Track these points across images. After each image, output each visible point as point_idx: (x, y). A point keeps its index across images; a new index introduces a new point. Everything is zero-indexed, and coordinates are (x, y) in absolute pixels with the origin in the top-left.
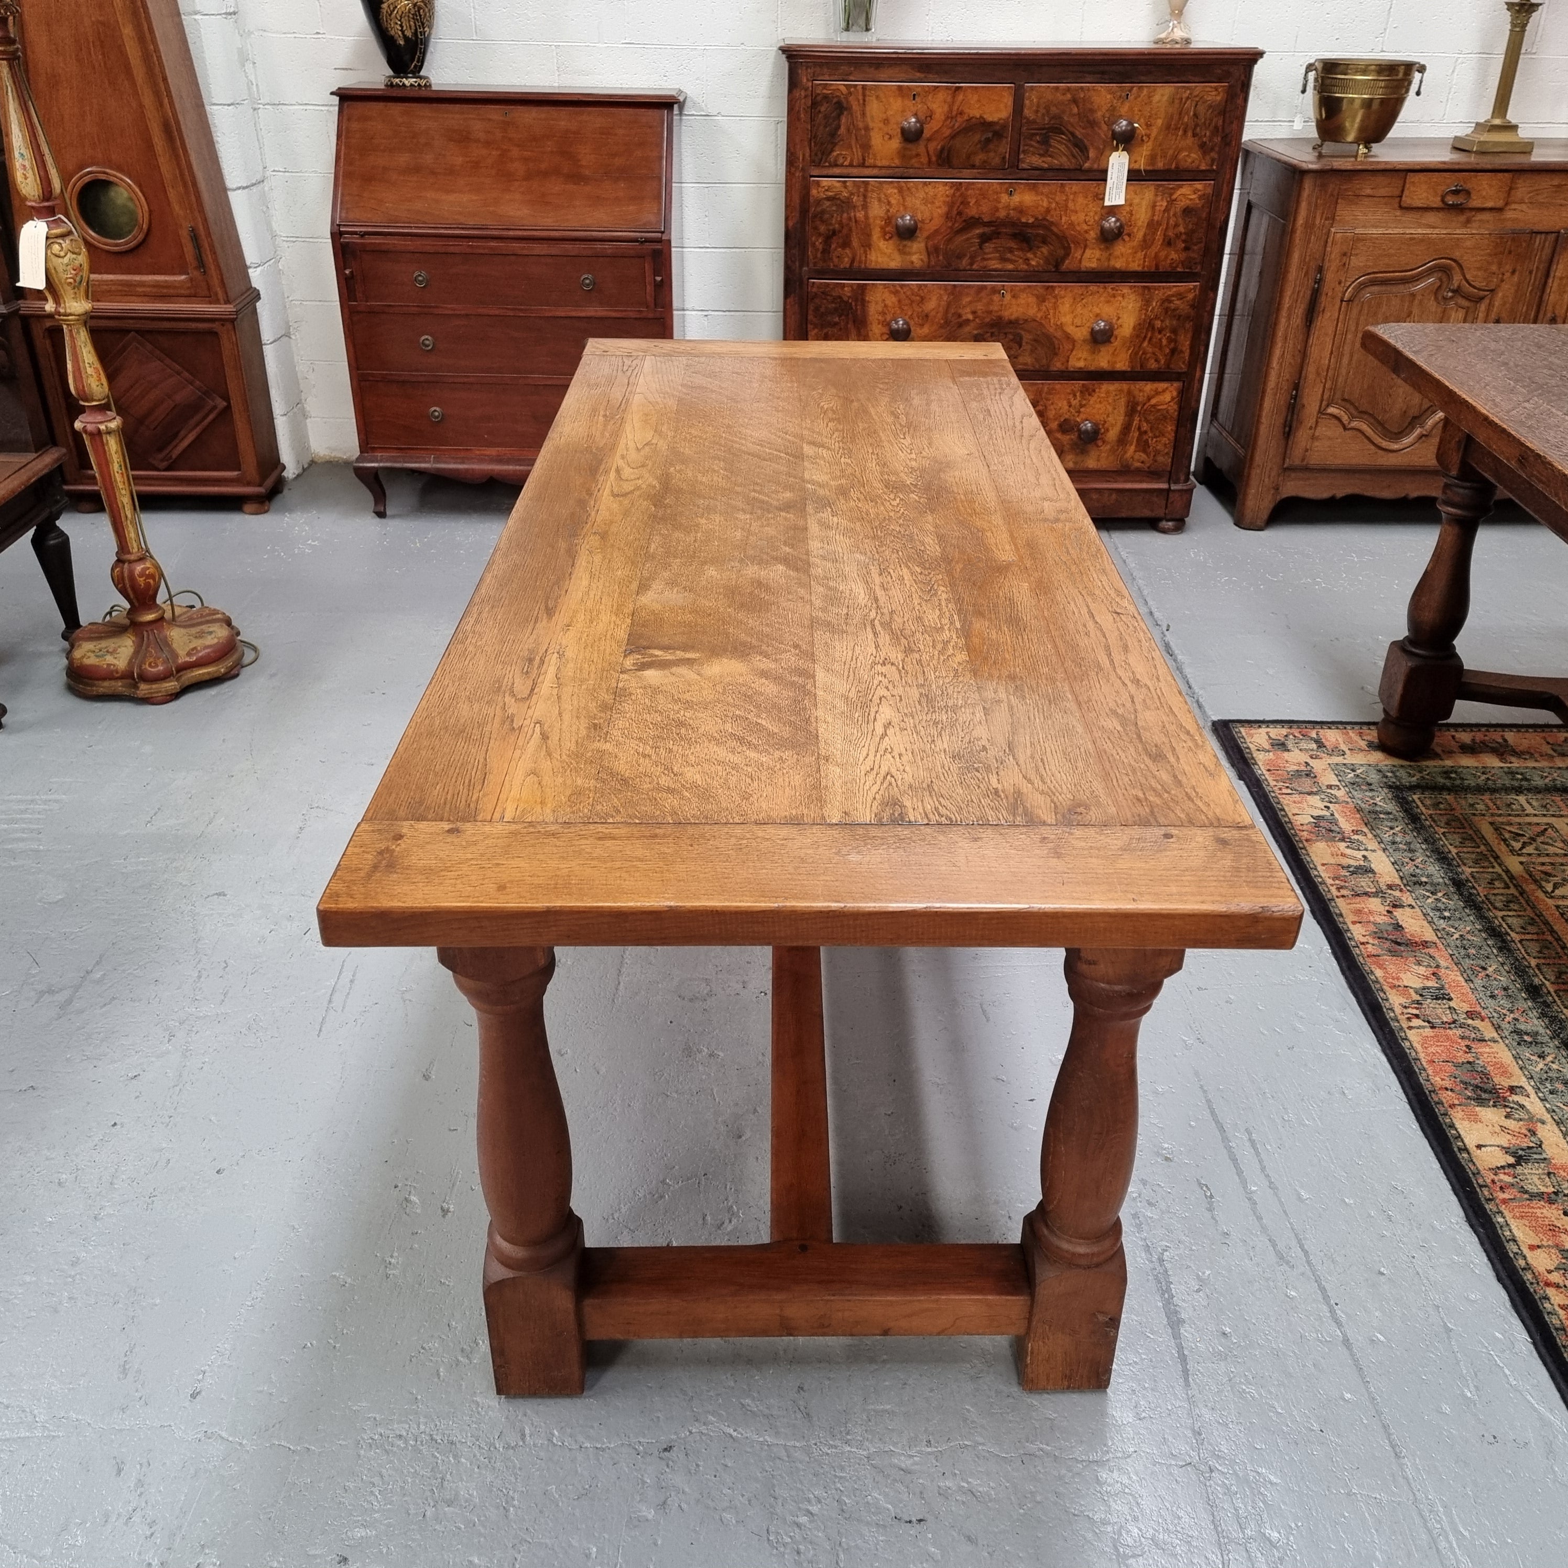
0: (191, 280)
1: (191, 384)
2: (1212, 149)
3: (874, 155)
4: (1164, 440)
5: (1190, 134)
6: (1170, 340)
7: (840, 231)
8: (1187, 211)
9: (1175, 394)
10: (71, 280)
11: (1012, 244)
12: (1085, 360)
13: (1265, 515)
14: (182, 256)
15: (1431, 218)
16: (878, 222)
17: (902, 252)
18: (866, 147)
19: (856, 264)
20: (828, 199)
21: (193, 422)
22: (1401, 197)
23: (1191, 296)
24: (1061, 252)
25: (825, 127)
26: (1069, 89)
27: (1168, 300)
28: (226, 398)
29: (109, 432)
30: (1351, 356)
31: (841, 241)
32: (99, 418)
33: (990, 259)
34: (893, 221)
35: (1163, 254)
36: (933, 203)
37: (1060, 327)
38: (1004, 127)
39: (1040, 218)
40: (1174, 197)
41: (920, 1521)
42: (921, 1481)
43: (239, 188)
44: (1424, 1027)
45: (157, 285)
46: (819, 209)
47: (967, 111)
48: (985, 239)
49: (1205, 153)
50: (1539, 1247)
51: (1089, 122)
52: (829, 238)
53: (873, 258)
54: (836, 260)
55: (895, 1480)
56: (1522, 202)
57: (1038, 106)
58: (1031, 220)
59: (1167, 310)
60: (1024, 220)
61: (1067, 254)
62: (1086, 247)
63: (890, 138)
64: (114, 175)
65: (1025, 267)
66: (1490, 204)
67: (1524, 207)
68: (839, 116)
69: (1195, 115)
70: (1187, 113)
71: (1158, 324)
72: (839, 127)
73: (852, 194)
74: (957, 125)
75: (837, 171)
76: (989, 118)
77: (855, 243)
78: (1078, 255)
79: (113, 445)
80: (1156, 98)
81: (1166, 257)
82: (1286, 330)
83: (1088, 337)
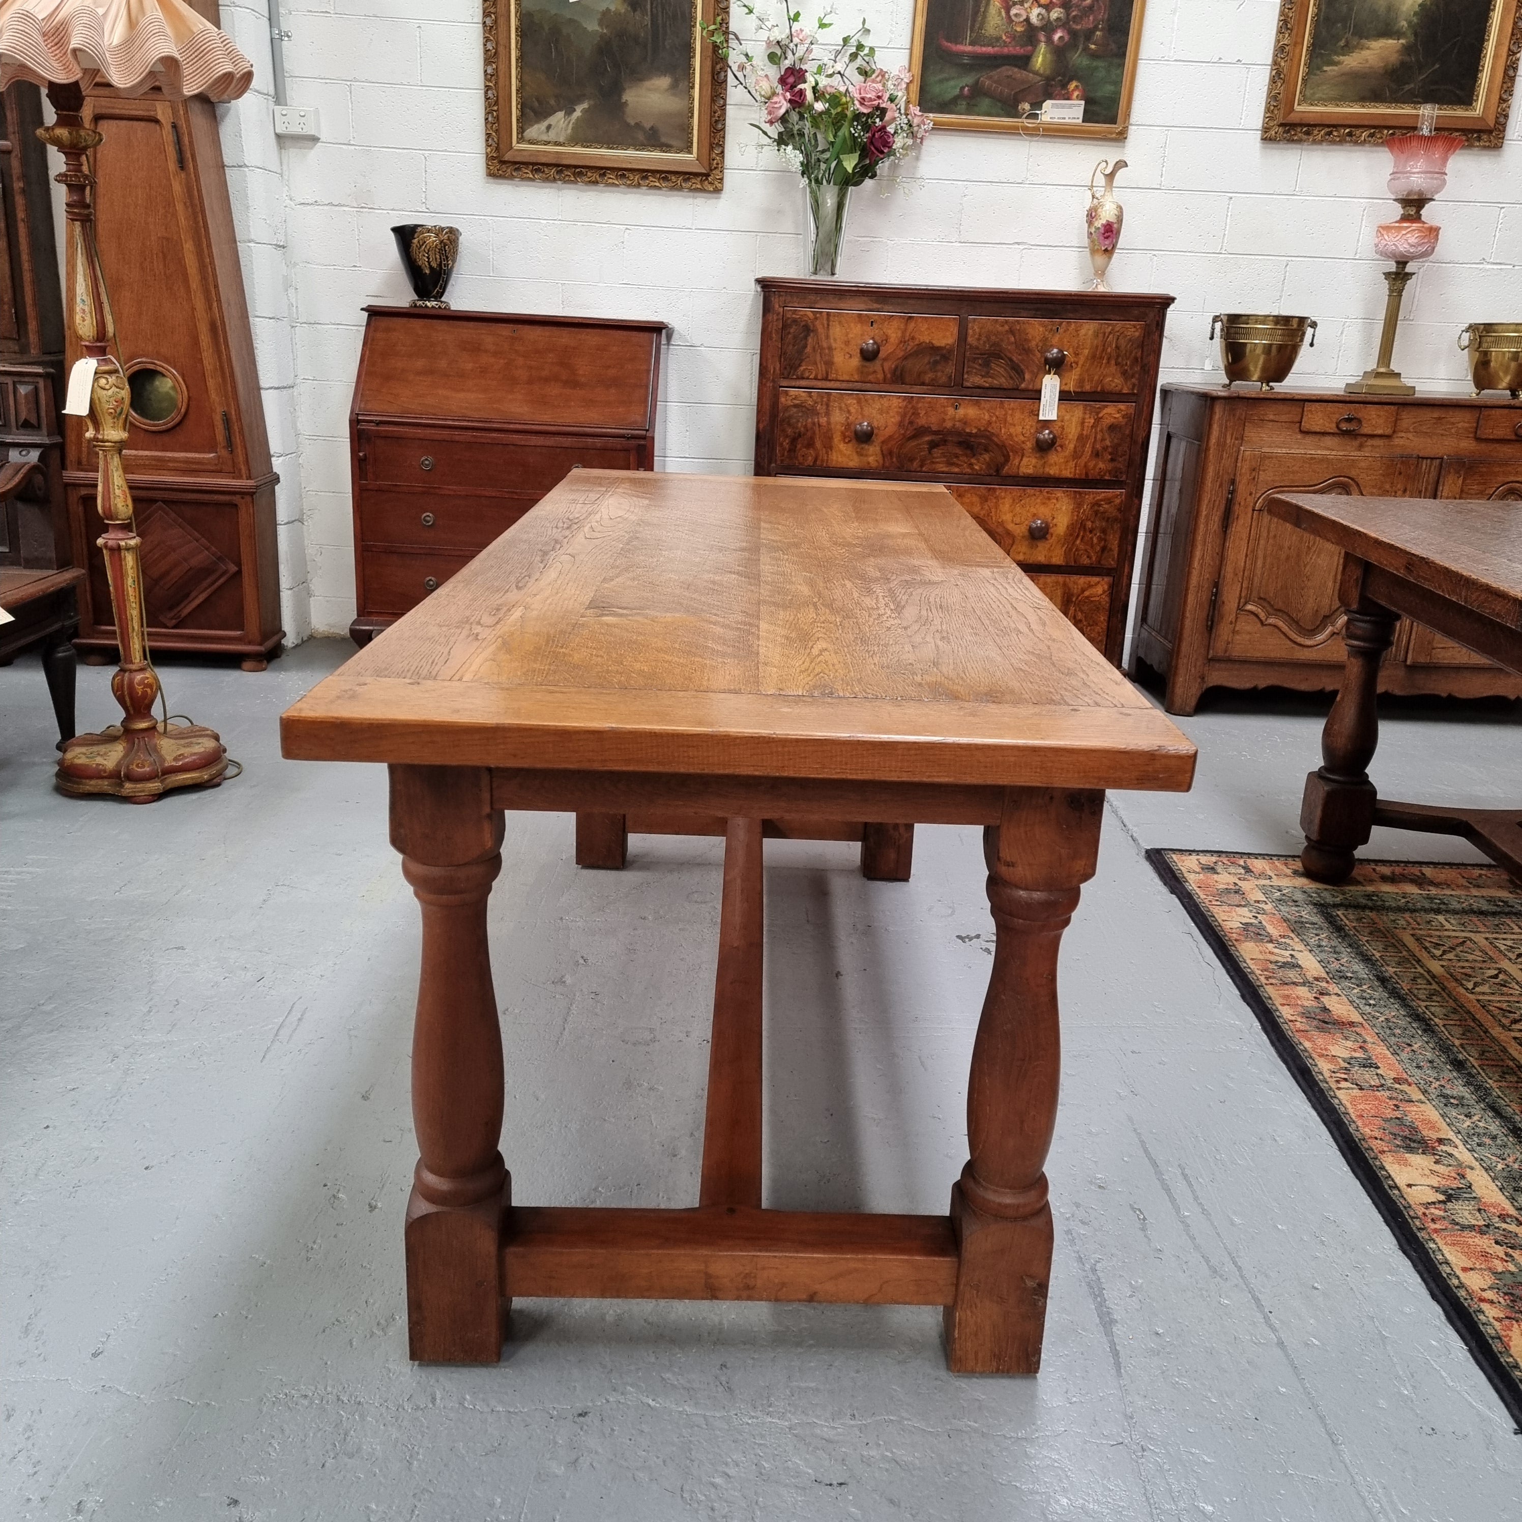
0: (219, 457)
1: (207, 549)
2: (1133, 376)
3: (836, 370)
4: (1098, 629)
5: (1113, 362)
6: (1100, 539)
7: (804, 434)
8: (1112, 428)
9: (1106, 587)
10: (112, 411)
11: (958, 451)
12: (1025, 554)
13: (1193, 702)
14: (214, 437)
15: (1328, 441)
16: (838, 427)
17: (860, 454)
18: (829, 363)
19: (818, 463)
20: (795, 406)
21: (205, 584)
22: (1301, 422)
23: (1118, 501)
24: (1002, 459)
25: (794, 346)
26: (1007, 322)
27: (1097, 504)
28: (239, 564)
29: (128, 549)
30: (1265, 558)
31: (806, 442)
32: (121, 535)
33: (937, 463)
34: (852, 428)
35: (1091, 464)
36: (888, 413)
37: (1001, 524)
38: (950, 351)
39: (982, 429)
40: (1100, 415)
41: (841, 1484)
42: (844, 1450)
43: (271, 388)
44: (1352, 1089)
45: (187, 461)
46: (787, 415)
47: (917, 336)
48: (933, 445)
49: (1126, 380)
50: (1471, 1269)
51: (1024, 349)
52: (794, 441)
53: (835, 458)
54: (801, 459)
55: (816, 1448)
56: (1407, 431)
57: (980, 335)
58: (974, 431)
59: (1096, 513)
60: (968, 430)
61: (1007, 459)
62: (1023, 456)
63: (851, 357)
64: (160, 365)
65: (969, 471)
66: (1380, 432)
67: (1410, 436)
68: (806, 338)
69: (1117, 347)
70: (1110, 345)
71: (1089, 524)
72: (805, 346)
73: (816, 403)
74: (909, 348)
75: (803, 383)
76: (937, 343)
77: (818, 444)
78: (1016, 462)
79: (130, 560)
80: (1083, 332)
81: (1095, 466)
82: (1205, 534)
83: (1027, 533)
